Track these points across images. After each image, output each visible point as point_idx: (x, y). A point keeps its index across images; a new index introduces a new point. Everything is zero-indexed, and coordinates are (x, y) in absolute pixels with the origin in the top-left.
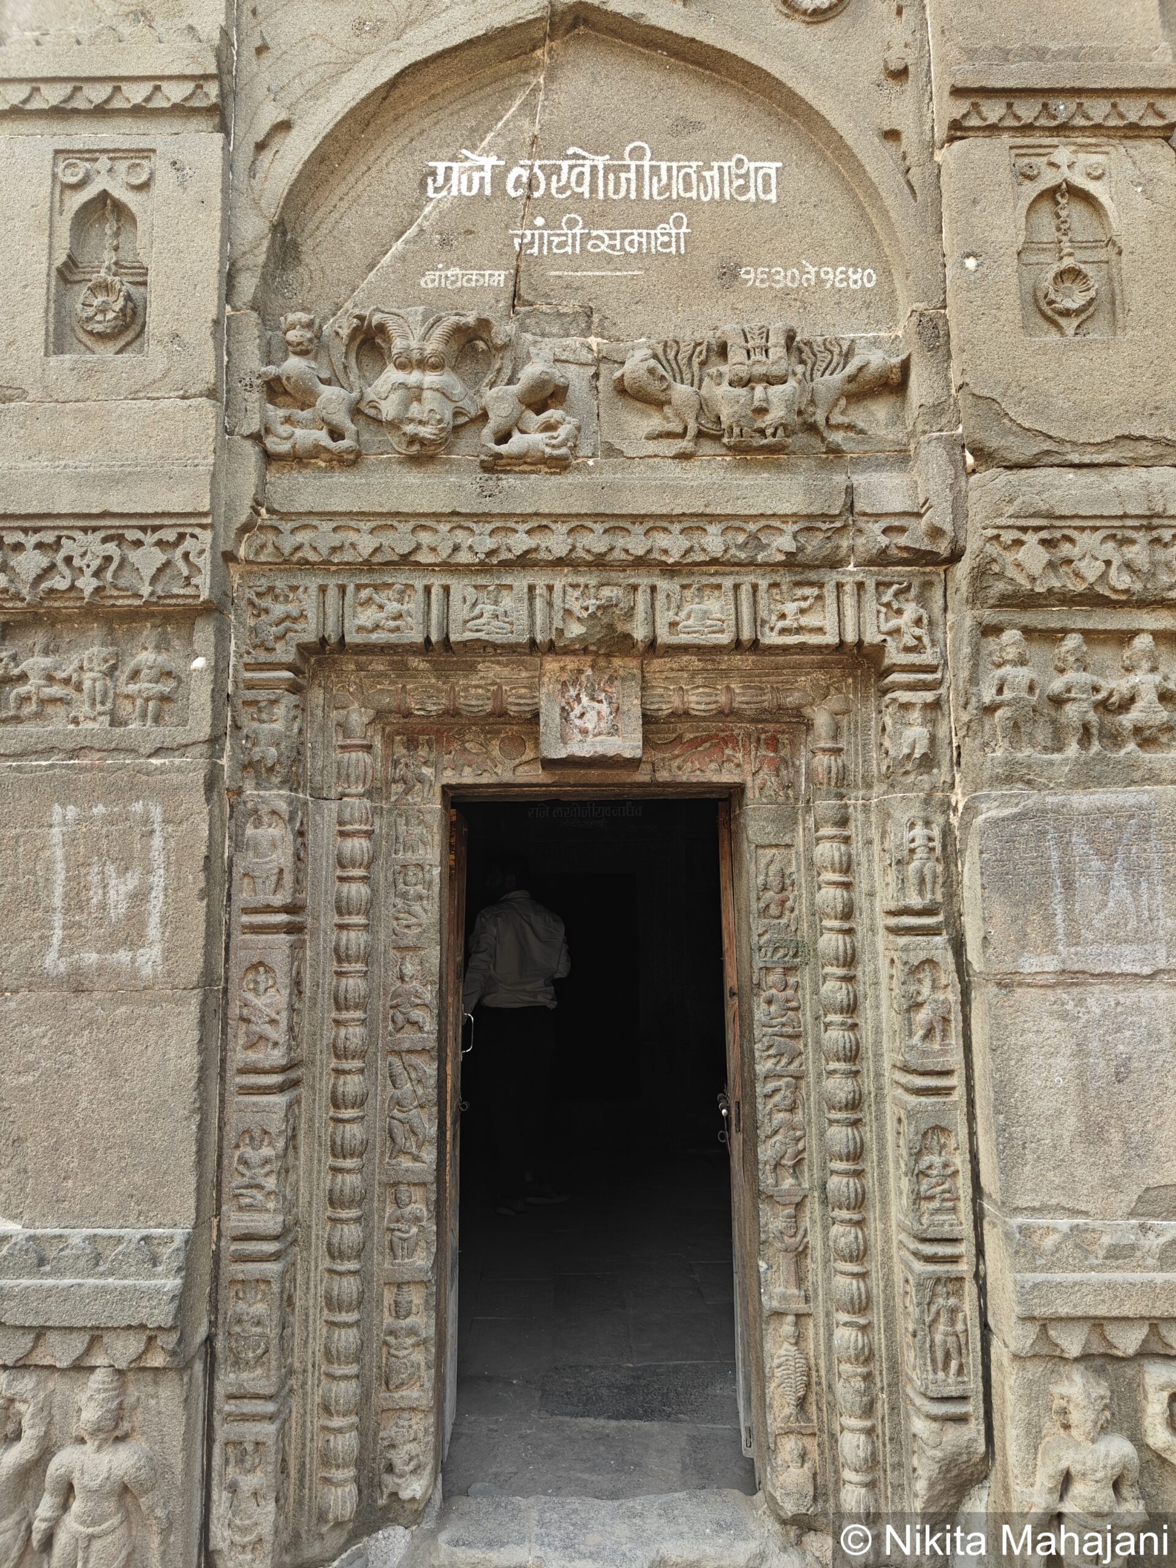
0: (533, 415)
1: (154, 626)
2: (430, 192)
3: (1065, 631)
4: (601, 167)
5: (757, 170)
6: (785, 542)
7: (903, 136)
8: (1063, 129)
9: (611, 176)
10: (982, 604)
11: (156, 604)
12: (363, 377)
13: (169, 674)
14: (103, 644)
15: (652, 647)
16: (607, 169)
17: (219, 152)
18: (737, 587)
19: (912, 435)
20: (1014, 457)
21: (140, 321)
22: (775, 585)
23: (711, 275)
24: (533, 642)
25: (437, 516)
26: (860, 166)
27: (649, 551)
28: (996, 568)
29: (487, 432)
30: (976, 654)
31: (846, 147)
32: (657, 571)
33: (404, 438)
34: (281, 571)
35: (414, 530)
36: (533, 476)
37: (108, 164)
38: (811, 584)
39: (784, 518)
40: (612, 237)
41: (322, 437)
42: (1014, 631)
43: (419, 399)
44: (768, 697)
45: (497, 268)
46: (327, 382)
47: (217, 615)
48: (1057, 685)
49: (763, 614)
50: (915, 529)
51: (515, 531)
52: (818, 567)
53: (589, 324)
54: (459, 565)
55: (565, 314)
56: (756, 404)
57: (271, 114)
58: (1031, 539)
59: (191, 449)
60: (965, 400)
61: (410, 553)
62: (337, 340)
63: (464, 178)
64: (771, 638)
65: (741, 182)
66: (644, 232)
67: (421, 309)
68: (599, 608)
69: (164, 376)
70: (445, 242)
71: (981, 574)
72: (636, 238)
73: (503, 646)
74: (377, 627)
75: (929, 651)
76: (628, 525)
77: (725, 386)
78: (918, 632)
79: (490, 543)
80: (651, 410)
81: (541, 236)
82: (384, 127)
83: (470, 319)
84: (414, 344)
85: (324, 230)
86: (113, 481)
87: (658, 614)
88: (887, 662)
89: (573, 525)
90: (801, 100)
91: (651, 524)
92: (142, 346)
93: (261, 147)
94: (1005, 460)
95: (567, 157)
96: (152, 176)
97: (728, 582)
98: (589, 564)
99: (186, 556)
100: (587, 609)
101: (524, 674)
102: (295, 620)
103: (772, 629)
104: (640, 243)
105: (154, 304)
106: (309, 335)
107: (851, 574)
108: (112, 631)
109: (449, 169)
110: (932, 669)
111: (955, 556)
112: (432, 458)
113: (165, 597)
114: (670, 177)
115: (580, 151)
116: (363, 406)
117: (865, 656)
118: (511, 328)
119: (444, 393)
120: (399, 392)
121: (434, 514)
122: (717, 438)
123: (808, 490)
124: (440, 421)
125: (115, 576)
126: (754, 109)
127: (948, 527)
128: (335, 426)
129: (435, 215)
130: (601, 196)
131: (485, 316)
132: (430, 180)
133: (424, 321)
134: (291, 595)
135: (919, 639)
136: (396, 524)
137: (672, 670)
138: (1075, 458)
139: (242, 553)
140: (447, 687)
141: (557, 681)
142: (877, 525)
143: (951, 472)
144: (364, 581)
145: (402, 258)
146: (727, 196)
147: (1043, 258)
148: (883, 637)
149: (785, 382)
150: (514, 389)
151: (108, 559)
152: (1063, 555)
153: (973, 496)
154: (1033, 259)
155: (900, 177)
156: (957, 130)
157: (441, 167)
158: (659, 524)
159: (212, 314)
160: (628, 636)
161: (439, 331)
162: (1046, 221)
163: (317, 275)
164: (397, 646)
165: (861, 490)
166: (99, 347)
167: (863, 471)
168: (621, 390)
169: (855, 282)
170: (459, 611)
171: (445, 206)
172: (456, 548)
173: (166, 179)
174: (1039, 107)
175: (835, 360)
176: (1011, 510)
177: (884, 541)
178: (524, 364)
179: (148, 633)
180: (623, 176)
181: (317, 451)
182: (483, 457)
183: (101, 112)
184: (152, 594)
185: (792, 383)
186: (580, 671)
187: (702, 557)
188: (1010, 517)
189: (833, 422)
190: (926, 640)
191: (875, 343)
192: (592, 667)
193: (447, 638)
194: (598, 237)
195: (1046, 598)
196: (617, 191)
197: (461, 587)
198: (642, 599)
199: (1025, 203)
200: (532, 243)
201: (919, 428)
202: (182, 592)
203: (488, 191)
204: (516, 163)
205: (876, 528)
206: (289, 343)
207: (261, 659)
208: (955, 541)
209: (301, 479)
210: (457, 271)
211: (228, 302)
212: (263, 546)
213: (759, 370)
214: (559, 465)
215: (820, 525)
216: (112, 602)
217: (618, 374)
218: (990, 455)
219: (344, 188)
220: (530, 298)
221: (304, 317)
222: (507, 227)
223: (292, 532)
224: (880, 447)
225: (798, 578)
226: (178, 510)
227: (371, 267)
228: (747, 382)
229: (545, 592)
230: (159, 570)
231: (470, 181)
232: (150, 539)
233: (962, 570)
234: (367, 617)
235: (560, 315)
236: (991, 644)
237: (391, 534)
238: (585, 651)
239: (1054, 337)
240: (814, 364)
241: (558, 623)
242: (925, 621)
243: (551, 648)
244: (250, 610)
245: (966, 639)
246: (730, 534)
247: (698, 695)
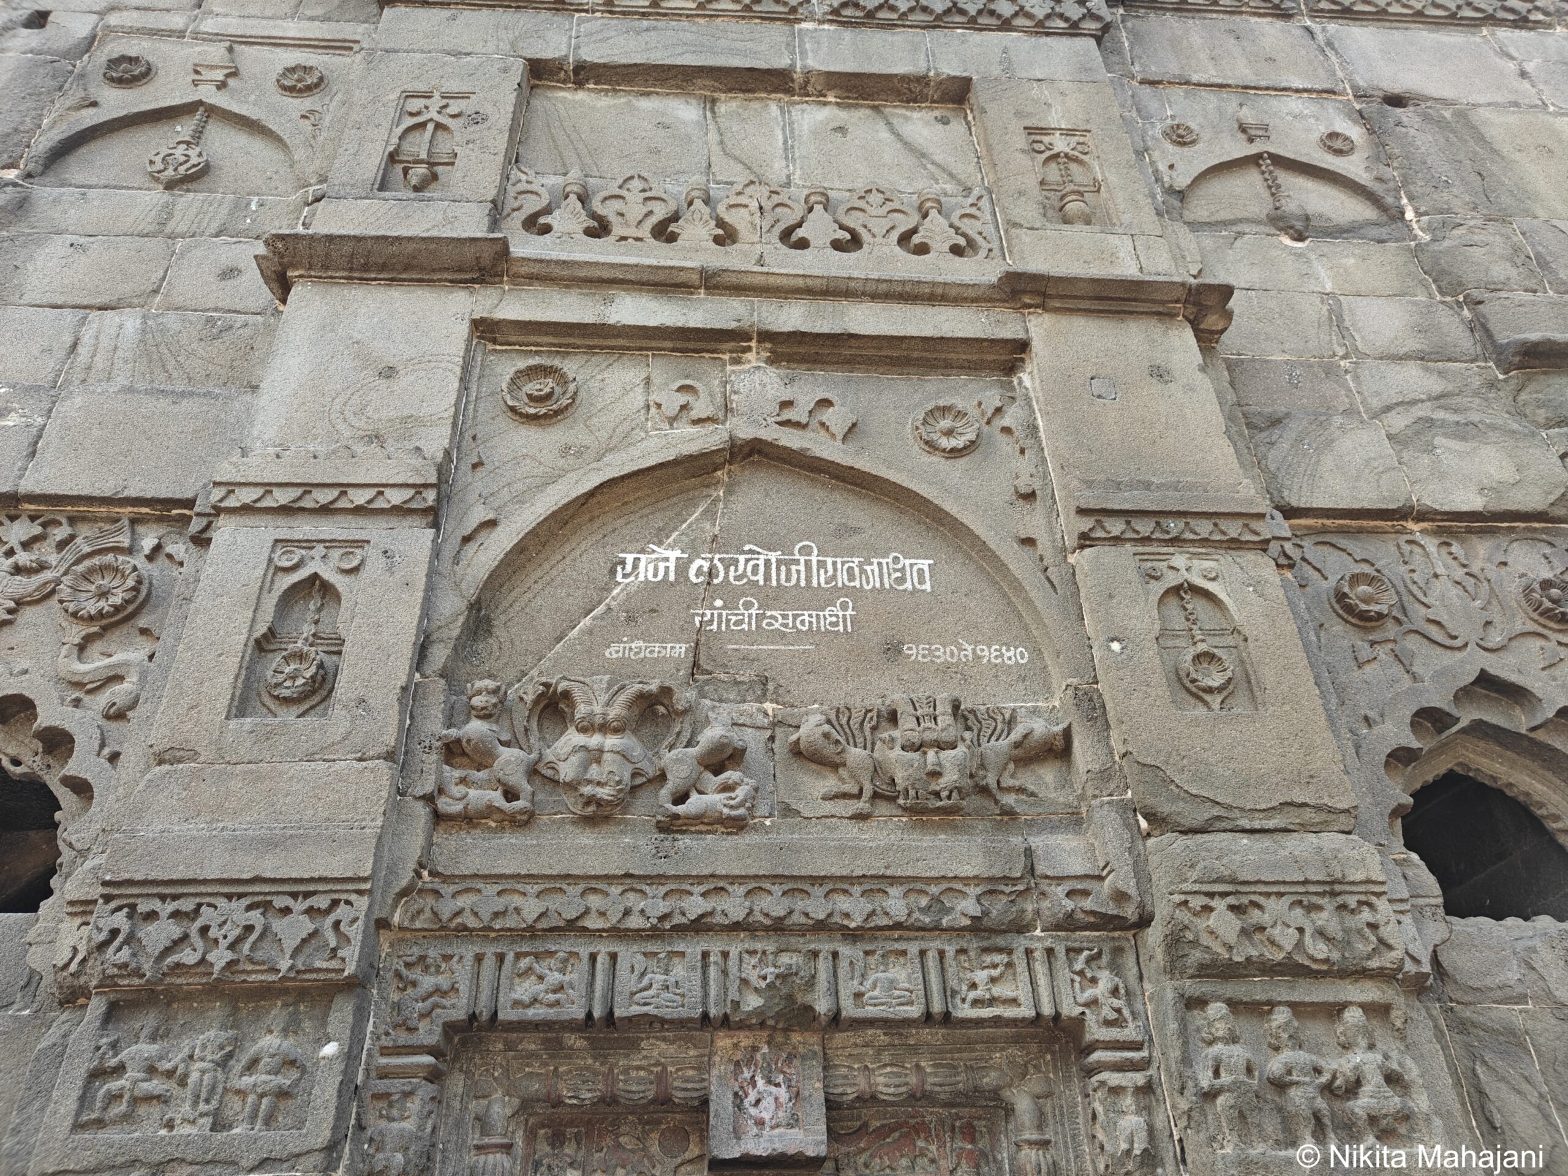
0: (711, 776)
1: (285, 1005)
2: (619, 578)
3: (1272, 1004)
4: (773, 560)
5: (911, 565)
6: (967, 906)
7: (1038, 543)
8: (1176, 541)
9: (783, 568)
10: (1181, 974)
11: (294, 979)
12: (542, 738)
13: (293, 1063)
14: (223, 1027)
15: (836, 1020)
16: (779, 562)
17: (429, 544)
18: (923, 953)
19: (1082, 797)
20: (1188, 822)
21: (328, 687)
22: (962, 951)
23: (877, 650)
24: (705, 1016)
25: (609, 878)
26: (1003, 564)
27: (830, 915)
28: (1190, 936)
29: (665, 793)
30: (1183, 1031)
31: (990, 550)
32: (838, 936)
33: (580, 800)
34: (436, 938)
35: (583, 894)
36: (709, 836)
37: (323, 551)
38: (999, 950)
39: (966, 881)
40: (785, 617)
41: (496, 797)
42: (1219, 1004)
43: (598, 761)
44: (962, 1077)
45: (678, 641)
46: (506, 744)
47: (359, 990)
48: (1275, 1065)
49: (953, 983)
50: (1099, 892)
51: (690, 894)
52: (1005, 932)
53: (765, 692)
54: (628, 930)
55: (741, 682)
56: (930, 768)
57: (479, 514)
58: (1220, 905)
59: (360, 811)
60: (1130, 767)
61: (578, 918)
62: (521, 705)
63: (651, 567)
64: (965, 1011)
65: (899, 574)
66: (814, 613)
67: (607, 677)
68: (777, 976)
69: (344, 739)
70: (630, 619)
71: (1175, 941)
72: (807, 618)
73: (672, 1022)
74: (535, 1000)
75: (1131, 1024)
76: (807, 887)
77: (899, 750)
78: (1117, 1003)
79: (663, 907)
80: (826, 771)
81: (720, 615)
82: (580, 526)
83: (653, 686)
84: (598, 709)
85: (517, 607)
86: (271, 844)
87: (841, 983)
88: (1088, 1037)
89: (750, 887)
90: (947, 514)
91: (830, 886)
92: (326, 709)
93: (466, 540)
94: (1179, 825)
95: (743, 552)
96: (363, 562)
97: (913, 948)
98: (767, 929)
99: (337, 924)
100: (765, 978)
101: (692, 1053)
102: (444, 994)
103: (963, 1000)
104: (810, 623)
105: (345, 672)
106: (494, 700)
107: (1039, 939)
108: (236, 1010)
109: (637, 560)
110: (1137, 1046)
111: (1144, 921)
112: (606, 819)
113: (305, 972)
114: (835, 570)
115: (755, 548)
116: (541, 768)
117: (1063, 1030)
118: (691, 694)
119: (624, 755)
120: (579, 755)
121: (606, 877)
122: (892, 799)
123: (987, 853)
124: (619, 783)
125: (252, 949)
126: (905, 519)
127: (1132, 891)
128: (511, 787)
129: (622, 596)
130: (774, 583)
131: (666, 684)
132: (619, 568)
133: (608, 689)
134: (443, 965)
135: (1118, 1011)
136: (564, 887)
137: (856, 1045)
138: (1246, 823)
139: (396, 919)
140: (604, 1069)
141: (730, 1060)
142: (1060, 888)
143: (1127, 836)
144: (526, 948)
145: (590, 632)
146: (887, 586)
147: (1178, 642)
148: (1081, 1009)
149: (955, 747)
150: (693, 751)
151: (249, 929)
152: (1254, 921)
153: (1154, 860)
154: (1170, 643)
155: (1040, 574)
156: (1085, 540)
157: (630, 558)
158: (839, 885)
159: (402, 680)
160: (809, 1009)
161: (622, 698)
162: (1175, 613)
163: (506, 646)
164: (554, 1023)
165: (1039, 852)
166: (281, 711)
167: (1039, 833)
168: (797, 752)
169: (1010, 658)
170: (626, 981)
171: (632, 589)
172: (627, 912)
173: (375, 565)
174: (1153, 525)
175: (999, 727)
176: (1194, 875)
177: (1069, 905)
178: (703, 727)
179: (277, 1013)
180: (794, 568)
181: (490, 811)
182: (660, 818)
183: (326, 510)
184: (291, 968)
185: (961, 750)
186: (755, 1049)
187: (884, 921)
188: (1195, 882)
189: (1003, 785)
190: (1126, 1012)
191: (1035, 712)
192: (769, 1043)
193: (611, 1013)
194: (771, 617)
195: (1245, 968)
196: (788, 580)
197: (629, 955)
198: (823, 966)
199: (1154, 598)
200: (711, 621)
201: (1090, 792)
202: (325, 965)
203: (672, 577)
204: (698, 556)
205: (1060, 891)
206: (473, 708)
207: (401, 1042)
208: (1141, 906)
209: (469, 840)
210: (641, 643)
211: (417, 670)
212: (419, 912)
213: (929, 736)
214: (736, 825)
215: (1002, 888)
216: (243, 977)
217: (794, 738)
218: (1164, 820)
219: (539, 573)
220: (709, 668)
221: (490, 684)
222: (689, 607)
223: (453, 896)
224: (1052, 809)
225: (985, 944)
226: (336, 875)
227: (559, 639)
228: (919, 747)
229: (719, 959)
230: (304, 941)
231: (656, 569)
232: (300, 906)
233: (1154, 935)
234: (525, 989)
235: (737, 683)
236: (1197, 1018)
237: (559, 898)
238: (762, 1025)
239: (1200, 711)
240: (980, 731)
241: (733, 994)
242: (1122, 991)
243: (725, 1022)
244: (395, 983)
245: (1171, 1013)
246: (912, 897)
247: (886, 1075)
